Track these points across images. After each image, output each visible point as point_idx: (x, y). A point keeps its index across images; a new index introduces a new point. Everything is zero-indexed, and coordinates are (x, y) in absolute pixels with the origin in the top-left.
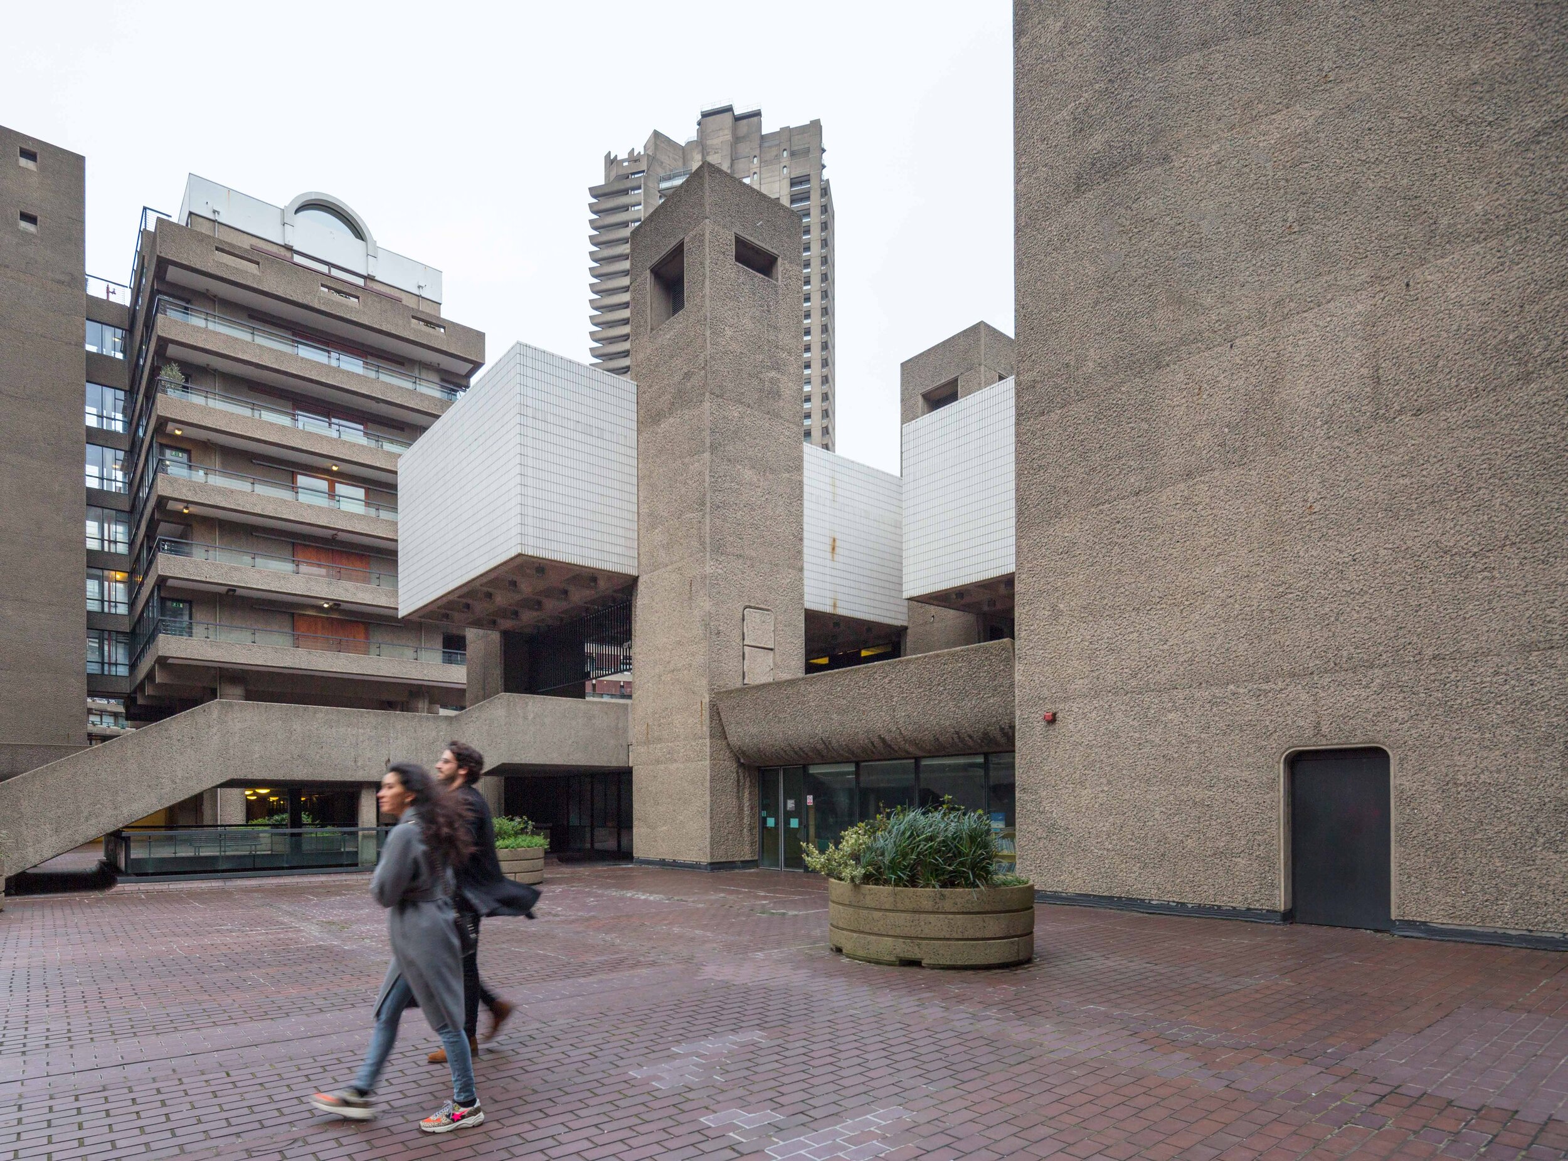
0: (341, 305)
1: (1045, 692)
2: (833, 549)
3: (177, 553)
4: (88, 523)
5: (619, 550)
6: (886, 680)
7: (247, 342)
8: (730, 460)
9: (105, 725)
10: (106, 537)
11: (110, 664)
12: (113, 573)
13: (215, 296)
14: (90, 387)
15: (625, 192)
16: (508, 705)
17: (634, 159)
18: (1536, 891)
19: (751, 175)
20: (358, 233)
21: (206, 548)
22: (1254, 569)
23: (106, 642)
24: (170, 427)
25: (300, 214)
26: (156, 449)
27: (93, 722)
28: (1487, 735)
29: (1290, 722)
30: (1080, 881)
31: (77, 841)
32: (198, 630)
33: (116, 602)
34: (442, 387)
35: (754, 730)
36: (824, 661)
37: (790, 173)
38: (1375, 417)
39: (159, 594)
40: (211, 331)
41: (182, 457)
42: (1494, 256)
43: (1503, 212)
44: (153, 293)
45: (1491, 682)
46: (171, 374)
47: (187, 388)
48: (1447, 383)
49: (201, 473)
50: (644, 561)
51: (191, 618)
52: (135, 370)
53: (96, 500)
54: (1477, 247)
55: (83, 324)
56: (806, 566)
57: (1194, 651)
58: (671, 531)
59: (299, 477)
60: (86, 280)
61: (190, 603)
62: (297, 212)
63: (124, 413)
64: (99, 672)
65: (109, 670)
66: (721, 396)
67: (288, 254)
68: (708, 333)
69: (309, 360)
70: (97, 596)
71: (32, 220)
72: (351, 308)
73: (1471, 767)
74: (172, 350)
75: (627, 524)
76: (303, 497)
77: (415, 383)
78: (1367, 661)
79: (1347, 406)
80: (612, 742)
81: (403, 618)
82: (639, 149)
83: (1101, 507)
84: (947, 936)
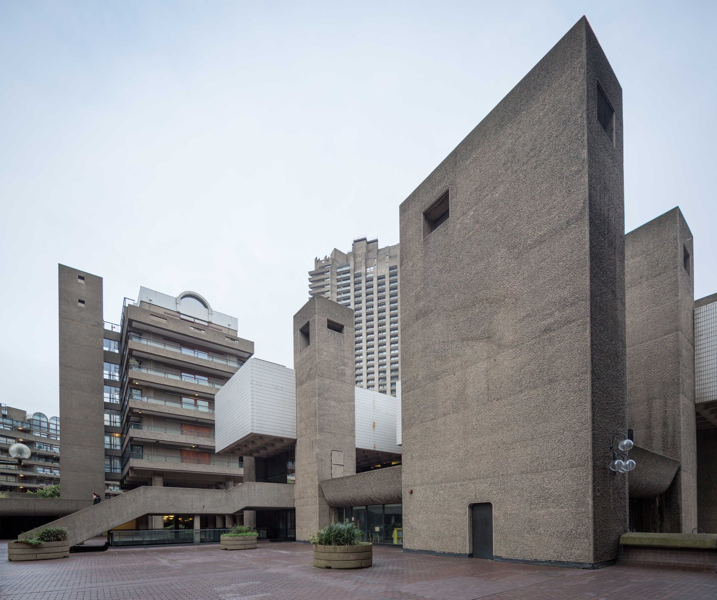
0: (198, 334)
1: (410, 483)
2: (374, 426)
3: (138, 428)
4: (105, 415)
5: (289, 430)
6: (369, 478)
7: (162, 349)
8: (326, 399)
9: (115, 490)
10: (112, 421)
11: (114, 468)
12: (115, 434)
13: (151, 332)
14: (105, 364)
15: (323, 273)
16: (249, 486)
17: (326, 259)
18: (525, 546)
19: (374, 266)
20: (205, 305)
21: (148, 426)
22: (460, 446)
23: (112, 460)
24: (134, 381)
25: (183, 299)
26: (129, 390)
27: (111, 489)
28: (514, 499)
29: (469, 494)
30: (419, 545)
31: (94, 535)
32: (145, 457)
33: (116, 445)
34: (238, 363)
35: (333, 495)
36: (379, 466)
37: (389, 265)
38: (488, 400)
39: (130, 443)
40: (149, 345)
41: (139, 392)
42: (514, 353)
43: (516, 340)
44: (128, 332)
45: (514, 483)
46: (133, 361)
47: (141, 367)
48: (504, 391)
49: (146, 398)
50: (298, 434)
51: (142, 452)
52: (123, 356)
53: (108, 407)
54: (511, 350)
55: (103, 341)
56: (356, 435)
57: (446, 471)
58: (307, 424)
59: (183, 398)
60: (104, 323)
61: (142, 446)
62: (181, 299)
63: (119, 372)
64: (110, 471)
65: (114, 471)
66: (322, 376)
67: (178, 315)
68: (317, 354)
69: (186, 355)
70: (109, 443)
71: (83, 302)
72: (203, 334)
73: (510, 508)
74: (134, 353)
75: (292, 421)
76: (184, 406)
77: (227, 362)
78: (487, 476)
79: (481, 396)
80: (288, 498)
81: (217, 453)
82: (329, 256)
83: (423, 424)
84: (338, 560)
